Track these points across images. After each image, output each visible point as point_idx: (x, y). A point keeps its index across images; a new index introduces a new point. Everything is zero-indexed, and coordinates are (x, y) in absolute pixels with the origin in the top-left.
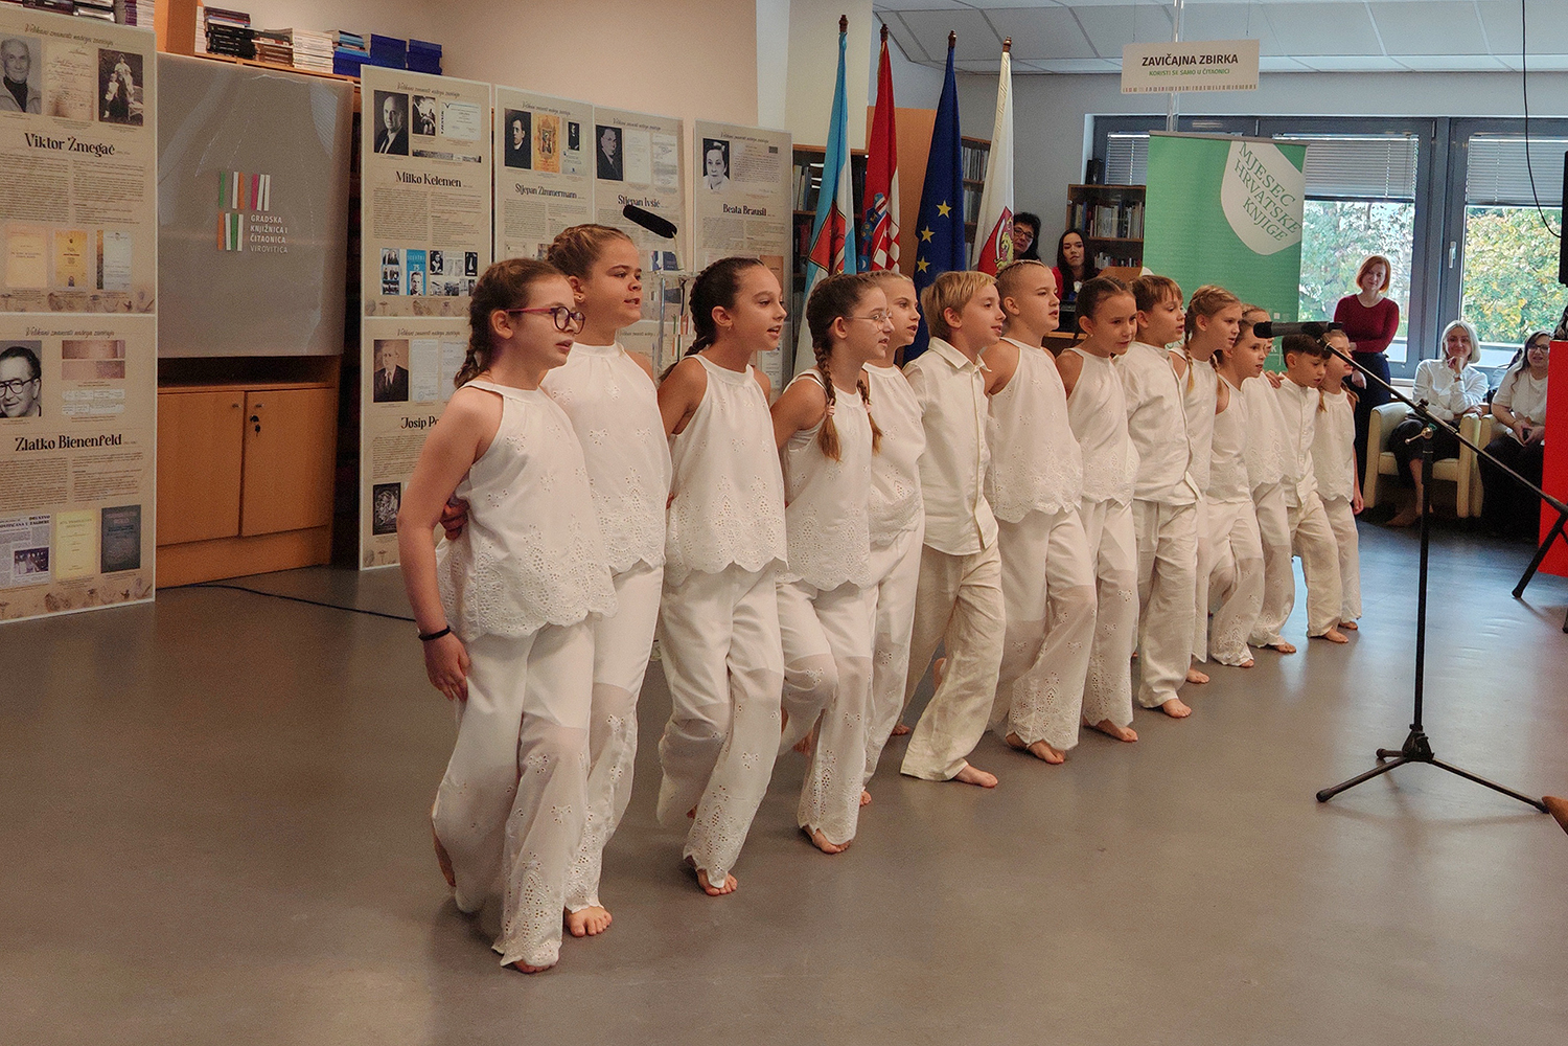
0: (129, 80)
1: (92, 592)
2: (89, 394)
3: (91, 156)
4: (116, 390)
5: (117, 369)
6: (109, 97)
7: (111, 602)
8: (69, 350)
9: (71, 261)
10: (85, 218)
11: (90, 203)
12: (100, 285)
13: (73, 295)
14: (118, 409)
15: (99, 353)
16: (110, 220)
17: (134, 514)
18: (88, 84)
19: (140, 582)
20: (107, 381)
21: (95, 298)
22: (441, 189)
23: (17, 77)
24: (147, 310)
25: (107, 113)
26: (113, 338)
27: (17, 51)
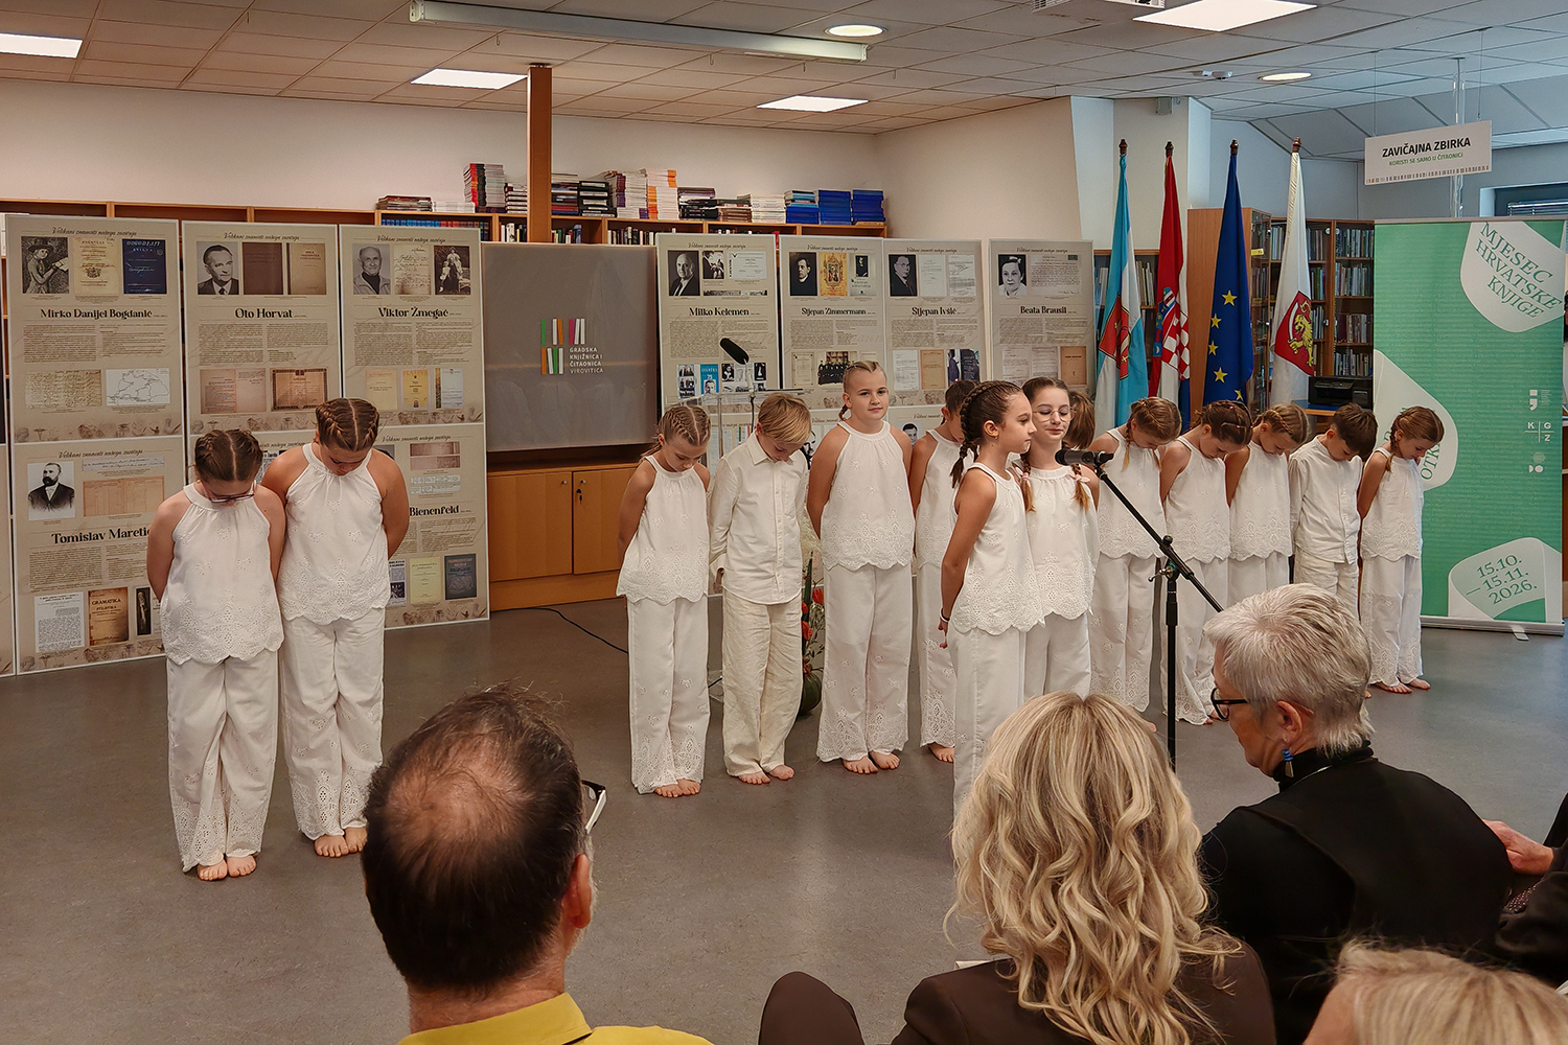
0: (458, 264)
1: (439, 612)
2: (432, 479)
3: (430, 319)
4: (452, 475)
5: (455, 462)
6: (443, 278)
7: (454, 620)
8: (415, 450)
9: (416, 391)
10: (426, 359)
11: (429, 351)
12: (439, 405)
13: (416, 413)
14: (456, 488)
15: (440, 451)
16: (445, 360)
17: (470, 560)
18: (426, 270)
19: (477, 606)
20: (445, 470)
21: (434, 414)
22: (731, 317)
23: (373, 272)
24: (476, 421)
25: (442, 289)
26: (449, 440)
27: (371, 254)
